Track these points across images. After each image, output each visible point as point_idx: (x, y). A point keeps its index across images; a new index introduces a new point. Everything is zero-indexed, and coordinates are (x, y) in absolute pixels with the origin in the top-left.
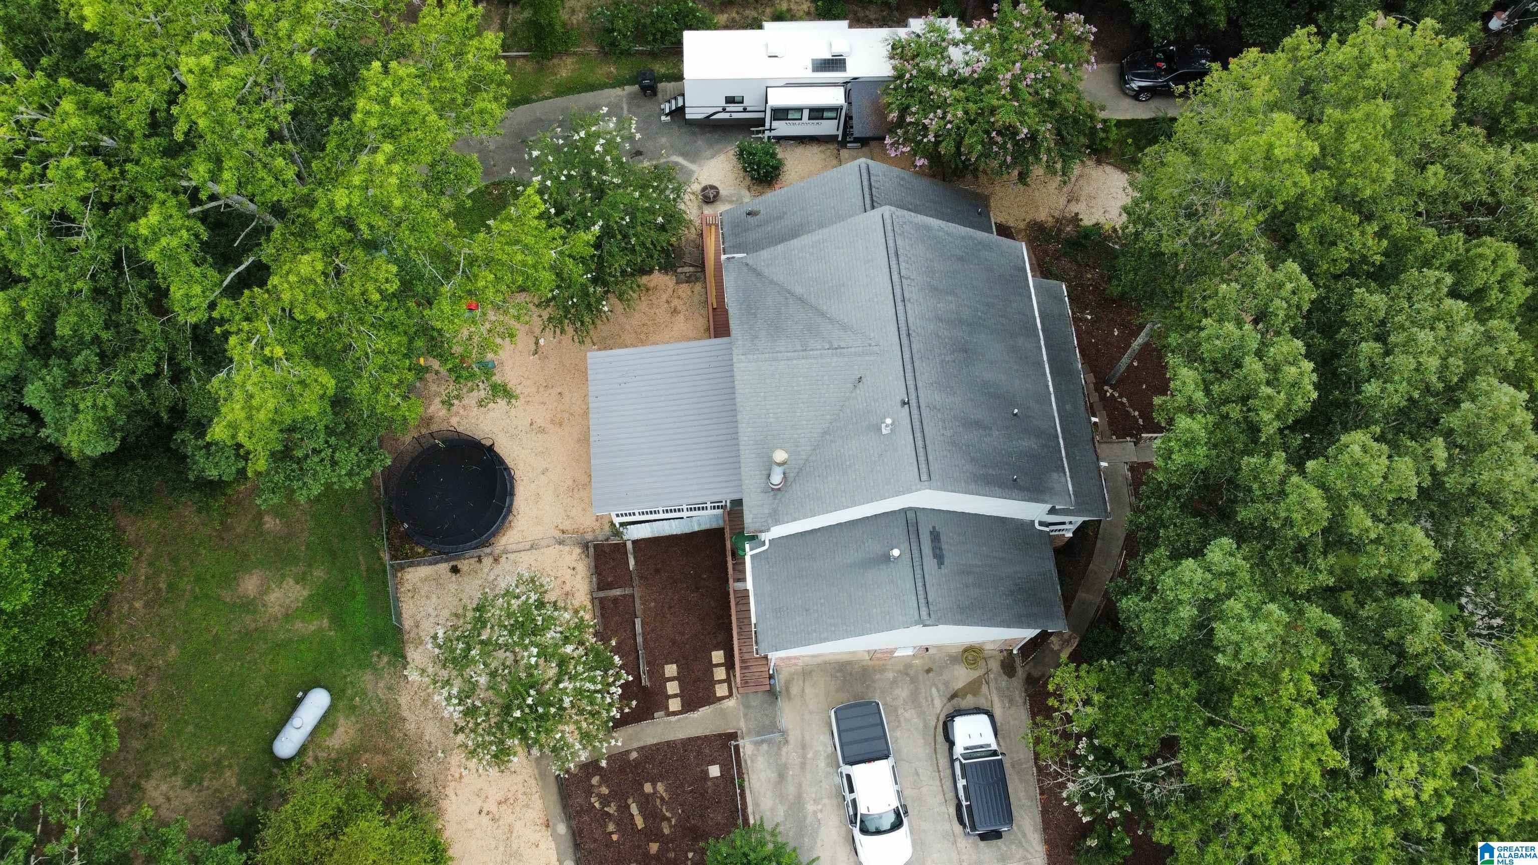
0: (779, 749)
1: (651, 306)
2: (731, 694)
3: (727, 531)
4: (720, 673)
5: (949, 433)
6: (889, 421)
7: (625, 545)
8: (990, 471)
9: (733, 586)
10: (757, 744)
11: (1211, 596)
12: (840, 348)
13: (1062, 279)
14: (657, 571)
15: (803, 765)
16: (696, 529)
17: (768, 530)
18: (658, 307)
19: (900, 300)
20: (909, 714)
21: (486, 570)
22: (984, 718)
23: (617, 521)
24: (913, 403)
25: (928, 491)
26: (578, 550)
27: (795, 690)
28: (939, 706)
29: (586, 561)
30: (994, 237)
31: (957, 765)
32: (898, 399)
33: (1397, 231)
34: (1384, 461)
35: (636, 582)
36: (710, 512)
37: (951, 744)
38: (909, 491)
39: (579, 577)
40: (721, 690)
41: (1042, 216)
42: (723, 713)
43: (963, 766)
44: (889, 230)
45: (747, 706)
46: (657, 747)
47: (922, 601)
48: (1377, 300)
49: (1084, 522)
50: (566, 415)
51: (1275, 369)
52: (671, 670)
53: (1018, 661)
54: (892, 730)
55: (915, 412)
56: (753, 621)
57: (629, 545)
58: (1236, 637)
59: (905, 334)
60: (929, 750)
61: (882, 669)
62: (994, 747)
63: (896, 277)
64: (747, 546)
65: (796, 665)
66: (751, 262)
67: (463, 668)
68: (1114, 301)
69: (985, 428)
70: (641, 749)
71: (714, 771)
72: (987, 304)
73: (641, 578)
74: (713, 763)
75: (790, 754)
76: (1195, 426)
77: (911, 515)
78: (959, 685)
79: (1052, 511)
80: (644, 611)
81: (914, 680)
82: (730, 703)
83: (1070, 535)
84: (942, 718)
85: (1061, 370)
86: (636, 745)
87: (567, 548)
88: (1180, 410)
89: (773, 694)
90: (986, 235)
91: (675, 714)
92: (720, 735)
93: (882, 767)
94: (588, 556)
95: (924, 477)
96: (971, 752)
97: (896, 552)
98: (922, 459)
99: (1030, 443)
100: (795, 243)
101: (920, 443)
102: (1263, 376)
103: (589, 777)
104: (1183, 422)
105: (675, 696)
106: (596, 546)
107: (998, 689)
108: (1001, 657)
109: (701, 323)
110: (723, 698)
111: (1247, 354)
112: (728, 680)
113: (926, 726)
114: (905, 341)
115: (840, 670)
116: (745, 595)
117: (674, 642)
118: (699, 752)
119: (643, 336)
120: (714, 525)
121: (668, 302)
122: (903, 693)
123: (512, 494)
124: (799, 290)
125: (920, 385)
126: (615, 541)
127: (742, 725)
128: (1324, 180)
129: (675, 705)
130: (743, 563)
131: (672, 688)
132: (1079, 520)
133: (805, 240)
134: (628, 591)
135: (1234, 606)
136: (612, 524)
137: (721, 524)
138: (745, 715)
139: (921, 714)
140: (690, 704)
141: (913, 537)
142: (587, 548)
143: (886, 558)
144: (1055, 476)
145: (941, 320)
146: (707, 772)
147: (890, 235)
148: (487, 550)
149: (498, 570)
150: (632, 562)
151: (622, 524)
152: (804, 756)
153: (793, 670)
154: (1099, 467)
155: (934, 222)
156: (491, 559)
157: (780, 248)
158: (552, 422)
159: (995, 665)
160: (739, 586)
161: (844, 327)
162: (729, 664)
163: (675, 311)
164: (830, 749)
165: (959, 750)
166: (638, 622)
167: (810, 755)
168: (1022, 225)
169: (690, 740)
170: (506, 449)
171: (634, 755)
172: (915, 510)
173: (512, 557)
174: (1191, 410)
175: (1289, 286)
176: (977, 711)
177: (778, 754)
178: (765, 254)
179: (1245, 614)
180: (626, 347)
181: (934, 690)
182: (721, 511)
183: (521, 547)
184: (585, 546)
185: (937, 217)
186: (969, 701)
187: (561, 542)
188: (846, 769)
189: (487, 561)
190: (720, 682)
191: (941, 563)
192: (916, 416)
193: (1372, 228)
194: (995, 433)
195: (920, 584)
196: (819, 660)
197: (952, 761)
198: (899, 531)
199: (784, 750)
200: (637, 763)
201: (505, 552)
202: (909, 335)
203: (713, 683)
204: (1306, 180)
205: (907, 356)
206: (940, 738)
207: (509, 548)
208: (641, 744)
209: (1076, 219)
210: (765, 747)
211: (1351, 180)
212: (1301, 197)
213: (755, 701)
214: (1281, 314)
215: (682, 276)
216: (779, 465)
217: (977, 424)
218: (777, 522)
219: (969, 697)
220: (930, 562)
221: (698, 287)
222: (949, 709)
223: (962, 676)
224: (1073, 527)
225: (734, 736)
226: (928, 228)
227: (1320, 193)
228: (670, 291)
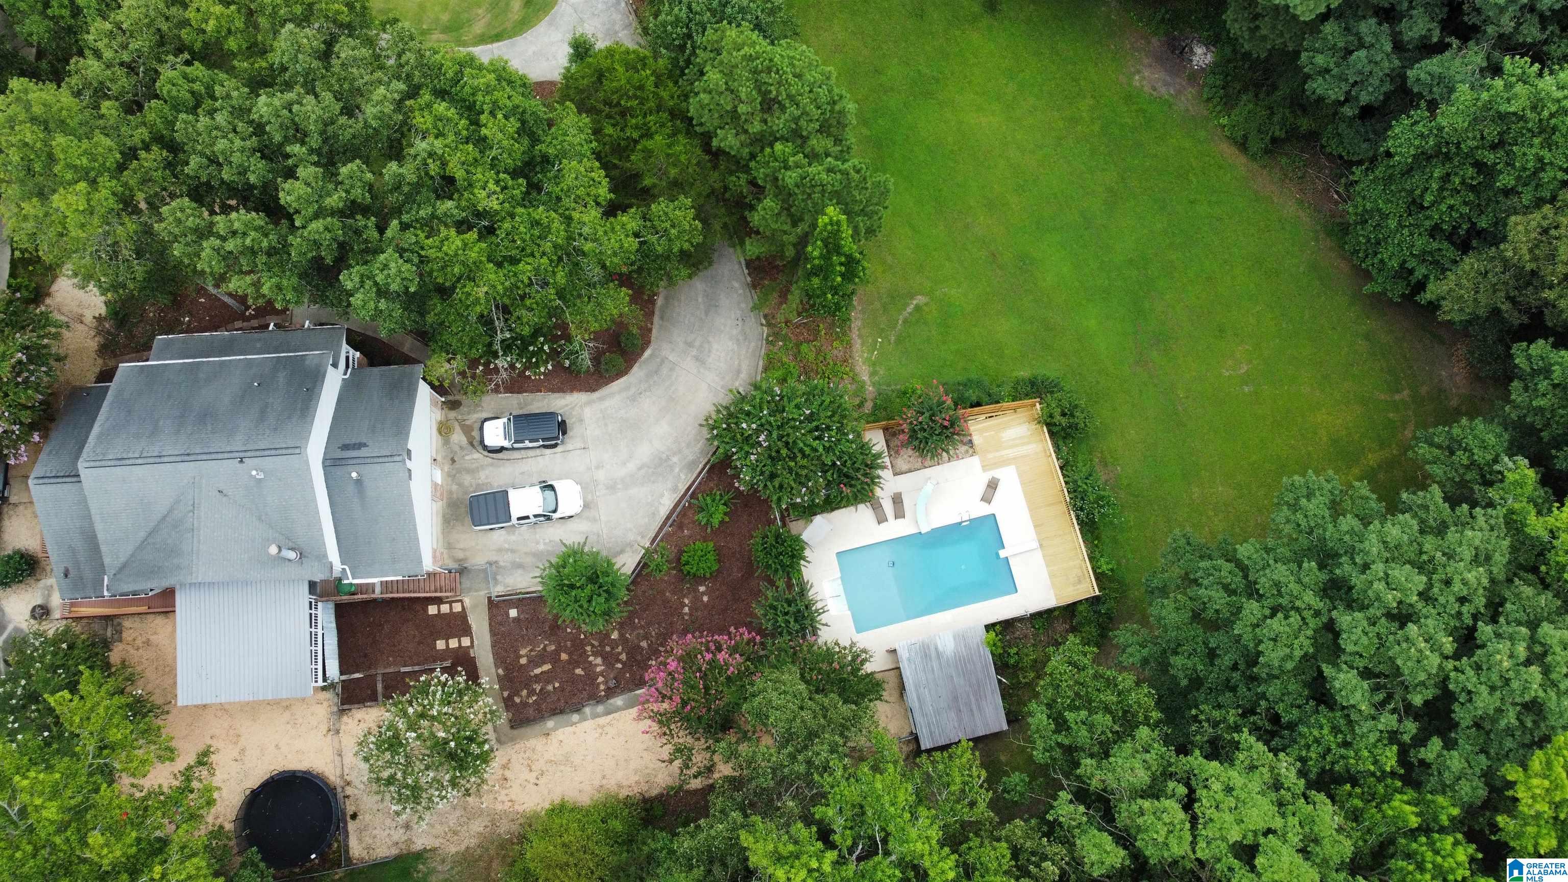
0: (501, 567)
1: (140, 663)
2: (461, 601)
3: (338, 598)
4: (445, 608)
5: (268, 432)
6: (254, 473)
7: (343, 681)
8: (299, 406)
9: (377, 594)
10: (496, 582)
11: (374, 289)
12: (193, 505)
13: (152, 338)
14: (366, 656)
15: (513, 551)
16: (334, 625)
17: (331, 563)
18: (141, 657)
19: (159, 458)
20: (482, 476)
21: (356, 792)
22: (486, 424)
23: (321, 683)
24: (242, 455)
25: (309, 450)
26: (345, 718)
27: (461, 555)
28: (478, 456)
29: (354, 711)
30: (113, 385)
31: (516, 446)
32: (239, 465)
33: (147, 137)
34: (297, 184)
35: (373, 672)
36: (320, 612)
37: (502, 449)
38: (307, 462)
39: (367, 717)
40: (457, 608)
41: (93, 344)
42: (475, 607)
43: (516, 442)
44: (99, 463)
45: (470, 590)
46: (496, 655)
47: (390, 459)
48: (195, 161)
49: (348, 343)
50: (231, 732)
51: (234, 233)
52: (440, 645)
53: (450, 398)
54: (492, 488)
55: (248, 454)
56: (400, 578)
57: (344, 678)
58: (398, 280)
59: (187, 456)
60: (507, 463)
61: (450, 492)
62: (505, 420)
63: (140, 461)
64: (346, 582)
65: (442, 553)
66: (113, 572)
67: (421, 788)
68: (176, 299)
69: (266, 407)
70: (497, 667)
71: (513, 613)
72: (169, 397)
73: (370, 668)
74: (507, 614)
75: (505, 560)
76: (268, 285)
77: (328, 463)
78: (464, 440)
79: (335, 365)
80: (396, 665)
81: (459, 471)
82: (467, 601)
83: (358, 354)
84: (486, 453)
85: (227, 348)
86: (493, 670)
87: (343, 727)
88: (257, 291)
89: (462, 571)
90: (110, 393)
91: (472, 642)
92: (489, 609)
93: (513, 495)
94: (350, 710)
95: (297, 451)
96: (507, 436)
97: (354, 475)
98: (284, 452)
99: (282, 377)
100: (101, 536)
101: (273, 452)
102: (239, 241)
103: (514, 704)
104: (265, 290)
105: (460, 642)
106: (342, 704)
107: (469, 413)
108: (446, 410)
109: (159, 620)
110: (463, 606)
111: (223, 247)
112: (451, 603)
113: (492, 465)
114: (192, 458)
115: (449, 523)
116: (385, 585)
117: (420, 643)
118: (501, 624)
119: (167, 669)
120: (332, 611)
121: (137, 649)
122: (467, 479)
123: (295, 772)
124: (142, 534)
125: (228, 449)
126: (339, 689)
127: (483, 593)
128: (104, 181)
129: (466, 642)
130: (360, 585)
131: (453, 643)
132: (345, 347)
133: (99, 527)
134: (379, 678)
135: (380, 278)
136: (323, 689)
137: (331, 606)
138: (477, 591)
139: (482, 467)
140: (466, 630)
141: (344, 462)
142: (344, 710)
143: (359, 482)
144: (307, 362)
145: (179, 431)
146: (514, 619)
147: (103, 463)
148: (339, 790)
149: (356, 782)
150: (357, 676)
151: (325, 680)
152: (507, 550)
153: (446, 556)
154: (309, 329)
155: (96, 430)
156: (347, 788)
157: (103, 548)
158: (236, 743)
159: (452, 414)
160: (378, 589)
161: (177, 502)
162: (438, 601)
163: (148, 643)
164: (502, 532)
165: (506, 444)
166: (403, 670)
167: (507, 546)
168: (100, 361)
169: (491, 631)
170: (255, 780)
171: (500, 671)
172: (325, 460)
173: (346, 771)
174: (257, 285)
175: (179, 214)
176: (481, 429)
177: (504, 568)
178: (107, 561)
179: (385, 272)
180: (175, 683)
181: (467, 458)
182: (320, 604)
183: (339, 764)
184: (342, 712)
185: (92, 427)
186: (475, 434)
187: (338, 732)
188: (514, 520)
189: (349, 791)
190: (451, 608)
191: (365, 445)
192: (252, 454)
193: (143, 154)
194: (271, 400)
195: (381, 460)
196: (441, 536)
197: (513, 449)
198: (339, 471)
199: (502, 564)
200: (506, 669)
201: (342, 776)
202: (188, 455)
203: (452, 614)
204: (104, 193)
205: (204, 457)
206: (500, 455)
207: (338, 773)
208: (493, 665)
209: (99, 319)
210: (499, 577)
211: (108, 164)
212: (114, 194)
213: (466, 583)
214: (198, 221)
215: (116, 637)
216: (280, 550)
217: (263, 413)
218: (325, 556)
219: (474, 434)
220: (363, 452)
221: (127, 623)
222: (480, 448)
223: (458, 437)
224: (352, 351)
225: (489, 598)
226: (100, 437)
227: (114, 182)
228: (129, 648)
